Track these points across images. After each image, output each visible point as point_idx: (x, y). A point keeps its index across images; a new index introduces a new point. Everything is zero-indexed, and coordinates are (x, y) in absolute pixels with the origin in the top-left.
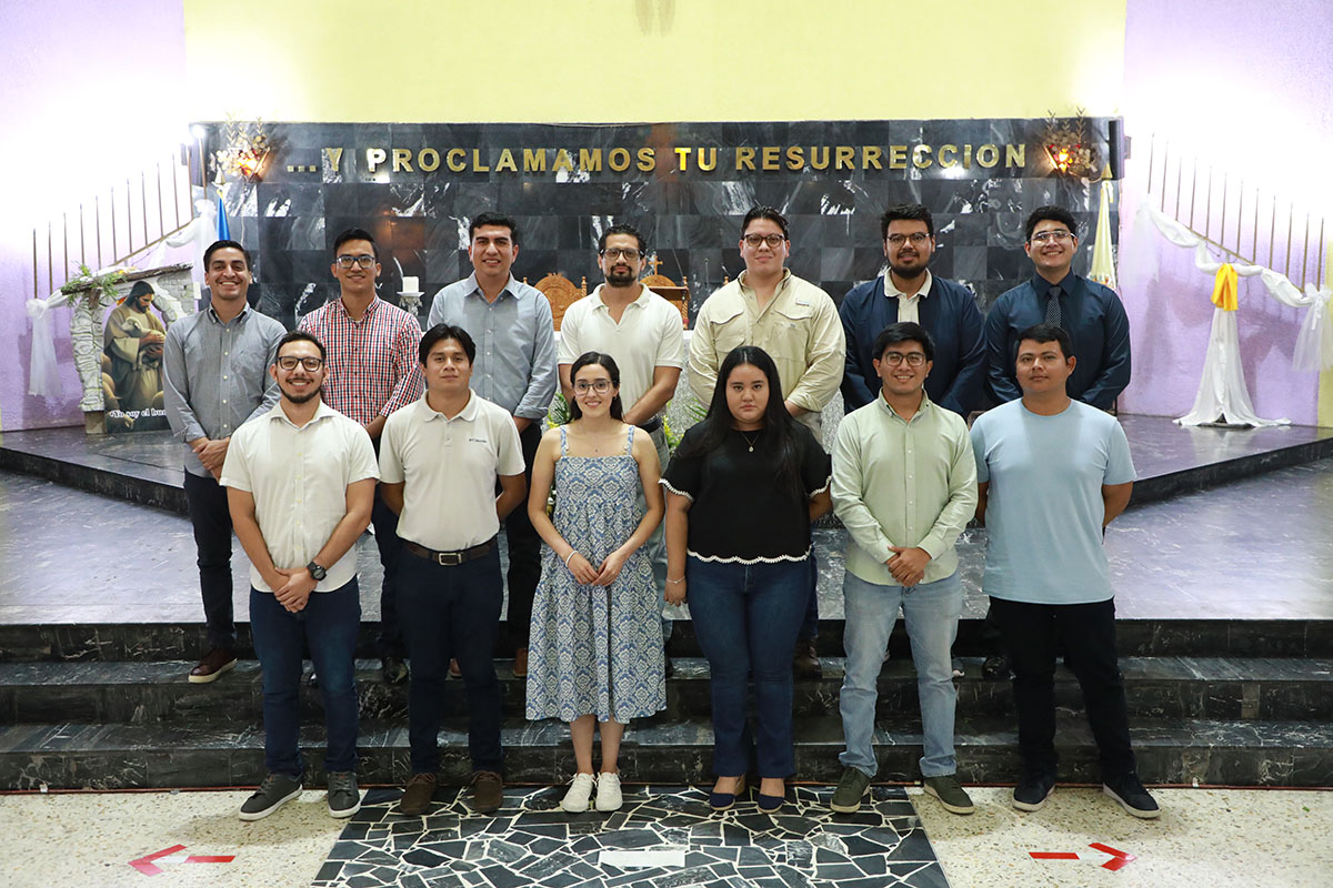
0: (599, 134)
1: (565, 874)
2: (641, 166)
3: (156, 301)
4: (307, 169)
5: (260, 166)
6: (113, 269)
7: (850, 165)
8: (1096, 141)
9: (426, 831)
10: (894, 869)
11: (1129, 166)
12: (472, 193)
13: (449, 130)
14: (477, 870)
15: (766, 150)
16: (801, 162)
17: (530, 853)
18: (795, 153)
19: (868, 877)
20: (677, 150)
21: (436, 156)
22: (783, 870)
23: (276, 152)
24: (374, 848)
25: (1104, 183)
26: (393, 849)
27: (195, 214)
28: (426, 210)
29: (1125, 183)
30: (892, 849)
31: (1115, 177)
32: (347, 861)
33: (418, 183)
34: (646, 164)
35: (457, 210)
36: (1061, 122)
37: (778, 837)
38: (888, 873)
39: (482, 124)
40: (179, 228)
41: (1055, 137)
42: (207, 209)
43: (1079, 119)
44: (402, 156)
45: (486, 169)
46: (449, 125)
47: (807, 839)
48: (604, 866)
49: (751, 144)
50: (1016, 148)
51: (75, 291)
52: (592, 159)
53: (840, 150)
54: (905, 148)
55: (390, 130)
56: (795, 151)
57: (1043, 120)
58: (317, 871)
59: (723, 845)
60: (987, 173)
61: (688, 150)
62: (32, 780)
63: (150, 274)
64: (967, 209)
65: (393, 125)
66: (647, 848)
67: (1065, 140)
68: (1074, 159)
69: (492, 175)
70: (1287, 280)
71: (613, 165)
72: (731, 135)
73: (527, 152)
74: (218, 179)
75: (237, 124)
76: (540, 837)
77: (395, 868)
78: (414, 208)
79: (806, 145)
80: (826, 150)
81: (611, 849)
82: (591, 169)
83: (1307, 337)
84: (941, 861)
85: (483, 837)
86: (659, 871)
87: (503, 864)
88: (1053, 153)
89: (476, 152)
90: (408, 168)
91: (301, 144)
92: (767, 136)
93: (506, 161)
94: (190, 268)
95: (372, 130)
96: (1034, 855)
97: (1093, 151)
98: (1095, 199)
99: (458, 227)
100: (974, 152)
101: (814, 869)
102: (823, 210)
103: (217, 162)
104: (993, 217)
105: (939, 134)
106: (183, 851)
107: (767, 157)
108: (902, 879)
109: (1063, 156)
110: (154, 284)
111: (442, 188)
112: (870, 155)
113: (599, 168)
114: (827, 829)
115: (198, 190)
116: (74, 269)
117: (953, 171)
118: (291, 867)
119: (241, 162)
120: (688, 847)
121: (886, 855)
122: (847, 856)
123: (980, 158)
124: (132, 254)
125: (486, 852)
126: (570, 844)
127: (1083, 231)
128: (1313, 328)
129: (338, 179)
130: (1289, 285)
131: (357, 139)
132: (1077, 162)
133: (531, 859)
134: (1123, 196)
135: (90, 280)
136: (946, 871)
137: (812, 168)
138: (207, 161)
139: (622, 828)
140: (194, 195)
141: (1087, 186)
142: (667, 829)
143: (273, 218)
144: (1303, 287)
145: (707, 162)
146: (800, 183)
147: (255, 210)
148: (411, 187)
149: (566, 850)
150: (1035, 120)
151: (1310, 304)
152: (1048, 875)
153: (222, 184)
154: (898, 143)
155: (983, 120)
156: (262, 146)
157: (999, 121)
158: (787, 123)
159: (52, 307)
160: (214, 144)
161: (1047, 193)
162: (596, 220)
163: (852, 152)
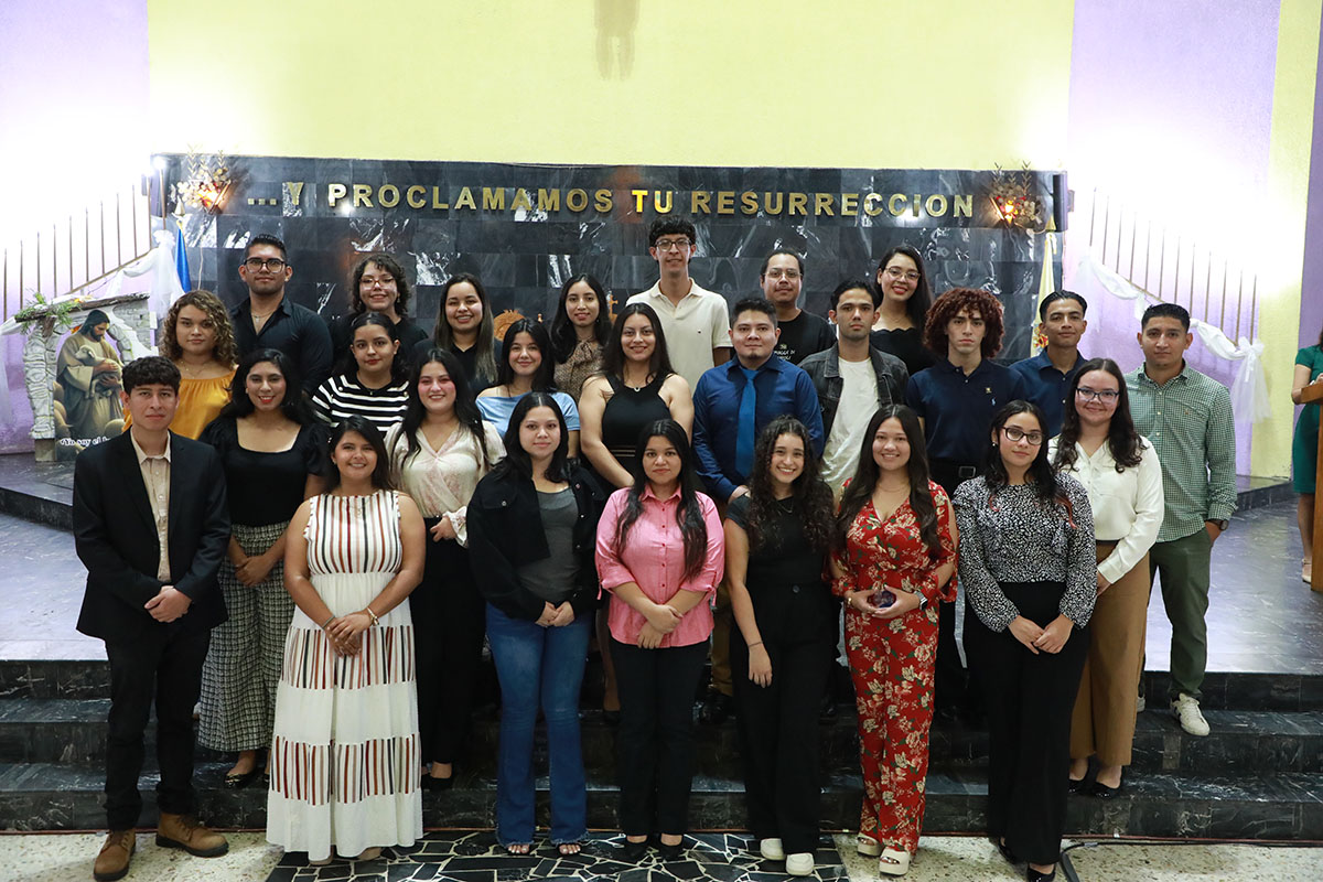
0: (557, 175)
2: (598, 207)
3: (112, 331)
4: (267, 202)
5: (220, 198)
6: (68, 297)
7: (803, 211)
8: (1040, 194)
9: (353, 876)
11: (1072, 219)
12: (431, 229)
13: (409, 167)
15: (722, 195)
16: (755, 206)
18: (749, 198)
20: (634, 192)
21: (396, 193)
23: (237, 184)
25: (1048, 235)
27: (153, 244)
28: (385, 245)
29: (1068, 235)
31: (1058, 230)
33: (378, 218)
34: (604, 205)
35: (416, 241)
36: (1007, 175)
39: (443, 162)
40: (137, 258)
41: (1001, 189)
42: (166, 240)
43: (1024, 172)
44: (362, 191)
45: (446, 206)
46: (409, 162)
49: (708, 189)
50: (964, 198)
51: (30, 319)
52: (550, 199)
53: (793, 196)
54: (856, 196)
55: (351, 165)
56: (749, 196)
57: (990, 172)
60: (935, 223)
61: (645, 193)
63: (106, 303)
65: (354, 161)
67: (1011, 192)
68: (1019, 211)
69: (451, 211)
70: (1222, 334)
71: (570, 203)
72: (686, 178)
73: (487, 191)
74: (178, 210)
75: (199, 156)
78: (373, 243)
79: (759, 190)
80: (780, 195)
82: (549, 209)
83: (1241, 390)
88: (999, 205)
89: (436, 189)
90: (368, 204)
91: (263, 177)
92: (722, 180)
93: (466, 199)
94: (146, 298)
95: (333, 165)
97: (1038, 203)
98: (1040, 250)
99: (416, 263)
100: (923, 200)
103: (177, 193)
104: (941, 266)
105: (889, 182)
107: (721, 202)
109: (1009, 208)
110: (109, 313)
111: (401, 224)
112: (822, 202)
113: (557, 208)
115: (157, 221)
116: (29, 297)
117: (906, 218)
119: (202, 193)
123: (929, 207)
124: (88, 283)
127: (1028, 280)
128: (1247, 380)
129: (298, 213)
130: (1223, 339)
131: (318, 173)
132: (1022, 213)
134: (1067, 248)
135: (44, 308)
137: (766, 213)
138: (168, 191)
139: (550, 875)
140: (154, 224)
141: (1032, 236)
142: (596, 875)
143: (233, 250)
144: (1237, 340)
145: (663, 205)
146: (754, 227)
147: (214, 241)
150: (982, 172)
151: (1244, 357)
153: (182, 215)
154: (850, 190)
155: (932, 171)
156: (223, 178)
157: (947, 171)
158: (742, 169)
159: (5, 334)
160: (175, 176)
161: (993, 245)
162: (553, 259)
163: (805, 199)
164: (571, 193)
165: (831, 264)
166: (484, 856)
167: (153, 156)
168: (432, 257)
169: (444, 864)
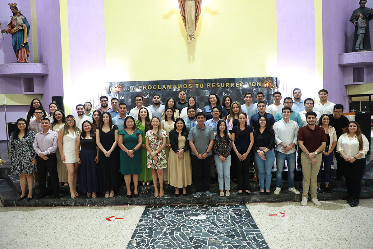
0: (181, 82)
1: (184, 221)
2: (189, 87)
4: (127, 90)
5: (119, 90)
7: (228, 86)
8: (273, 81)
9: (157, 213)
10: (244, 218)
11: (279, 86)
14: (168, 220)
15: (213, 84)
16: (219, 86)
17: (177, 217)
18: (218, 84)
19: (240, 220)
20: (196, 84)
21: (151, 87)
22: (224, 219)
23: (122, 87)
24: (148, 216)
26: (152, 217)
28: (149, 96)
31: (277, 88)
32: (144, 219)
33: (148, 92)
34: (190, 87)
36: (267, 78)
37: (223, 213)
41: (266, 81)
43: (270, 77)
44: (145, 87)
45: (160, 89)
46: (154, 81)
47: (228, 214)
48: (191, 219)
49: (210, 83)
50: (259, 83)
52: (180, 86)
53: (226, 84)
54: (238, 83)
57: (264, 77)
58: (139, 220)
59: (212, 215)
60: (254, 88)
61: (198, 84)
62: (87, 204)
65: (143, 81)
66: (199, 216)
67: (268, 81)
68: (270, 85)
69: (161, 90)
71: (184, 87)
72: (206, 81)
73: (168, 85)
75: (115, 82)
76: (178, 214)
77: (153, 220)
78: (147, 96)
79: (220, 83)
80: (224, 83)
81: (192, 216)
82: (180, 88)
84: (253, 217)
85: (168, 214)
86: (201, 220)
87: (172, 219)
88: (266, 84)
89: (158, 86)
90: (146, 89)
91: (126, 85)
92: (213, 81)
93: (164, 87)
95: (139, 82)
96: (270, 215)
97: (273, 83)
100: (251, 83)
101: (230, 219)
102: (224, 94)
105: (244, 80)
107: (213, 85)
108: (246, 220)
109: (268, 84)
111: (152, 92)
112: (232, 85)
114: (231, 212)
115: (108, 94)
118: (134, 220)
119: (116, 89)
120: (206, 216)
121: (243, 216)
122: (235, 216)
123: (252, 84)
125: (169, 217)
126: (184, 215)
129: (133, 91)
131: (136, 84)
133: (177, 218)
136: (254, 219)
137: (221, 87)
138: (110, 89)
139: (194, 212)
141: (272, 89)
142: (202, 212)
143: (121, 99)
145: (202, 86)
146: (219, 90)
148: (146, 92)
149: (184, 216)
150: (262, 78)
152: (272, 219)
153: (112, 93)
155: (253, 78)
156: (119, 86)
157: (255, 78)
158: (216, 79)
160: (111, 86)
161: (265, 91)
163: (229, 84)
164: (184, 85)
165: (234, 96)
166: (181, 209)
167: (107, 83)
169: (174, 211)
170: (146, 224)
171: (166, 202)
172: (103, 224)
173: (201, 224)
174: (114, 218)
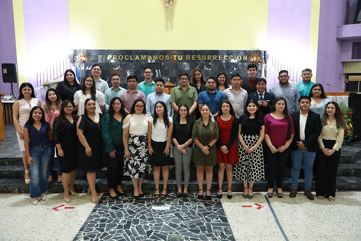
0: (157, 52)
1: (144, 211)
2: (166, 59)
4: (95, 59)
5: (85, 59)
6: (53, 81)
7: (210, 59)
8: (261, 55)
9: (115, 202)
10: (214, 210)
11: (268, 61)
12: (130, 65)
13: (125, 51)
14: (126, 211)
15: (193, 56)
16: (200, 58)
17: (137, 207)
18: (199, 57)
19: (208, 211)
20: (174, 56)
21: (122, 57)
22: (191, 210)
23: (88, 56)
24: (104, 206)
25: (263, 64)
26: (108, 206)
28: (120, 68)
29: (267, 64)
30: (214, 206)
31: (265, 63)
32: (98, 209)
33: (118, 62)
34: (167, 59)
35: (127, 68)
36: (254, 51)
37: (190, 203)
38: (212, 211)
39: (132, 50)
41: (253, 54)
43: (258, 50)
44: (115, 57)
45: (133, 60)
46: (125, 50)
47: (196, 204)
48: (153, 210)
49: (190, 55)
50: (245, 56)
51: (45, 86)
52: (156, 57)
53: (208, 56)
54: (222, 56)
55: (112, 51)
56: (199, 56)
57: (251, 51)
58: (92, 210)
59: (178, 205)
60: (239, 61)
61: (176, 56)
64: (235, 69)
65: (113, 50)
66: (162, 206)
67: (255, 55)
69: (134, 61)
71: (160, 59)
72: (185, 53)
73: (142, 56)
74: (76, 62)
75: (80, 50)
76: (139, 204)
77: (108, 210)
78: (118, 68)
79: (201, 55)
80: (205, 56)
81: (154, 206)
82: (155, 60)
84: (224, 208)
85: (127, 203)
86: (164, 211)
87: (131, 209)
88: (253, 58)
89: (131, 56)
90: (116, 59)
91: (94, 54)
92: (193, 53)
93: (137, 58)
95: (109, 51)
96: (243, 206)
97: (261, 57)
98: (261, 67)
99: (127, 72)
100: (236, 57)
101: (197, 210)
102: (205, 69)
103: (76, 58)
104: (240, 71)
105: (229, 53)
106: (64, 206)
107: (193, 57)
108: (215, 212)
109: (255, 58)
111: (124, 63)
112: (215, 57)
113: (157, 60)
116: (45, 81)
117: (233, 61)
118: (87, 210)
119: (81, 58)
120: (171, 206)
121: (212, 207)
122: (204, 207)
123: (238, 58)
124: (58, 78)
125: (128, 207)
129: (101, 62)
131: (105, 53)
132: (258, 59)
133: (137, 208)
134: (267, 67)
135: (49, 83)
136: (225, 210)
137: (202, 60)
138: (74, 58)
139: (157, 202)
140: (71, 65)
141: (260, 64)
142: (167, 202)
143: (88, 70)
145: (180, 58)
146: (200, 64)
147: (84, 68)
149: (145, 206)
150: (249, 50)
152: (245, 210)
153: (77, 63)
154: (221, 55)
155: (238, 50)
156: (85, 55)
157: (242, 50)
158: (197, 50)
159: (41, 89)
160: (75, 54)
162: (156, 70)
163: (211, 57)
164: (160, 56)
165: (217, 71)
167: (70, 50)
168: (130, 71)
170: (99, 215)
171: (127, 189)
172: (48, 214)
173: (164, 215)
174: (63, 207)
